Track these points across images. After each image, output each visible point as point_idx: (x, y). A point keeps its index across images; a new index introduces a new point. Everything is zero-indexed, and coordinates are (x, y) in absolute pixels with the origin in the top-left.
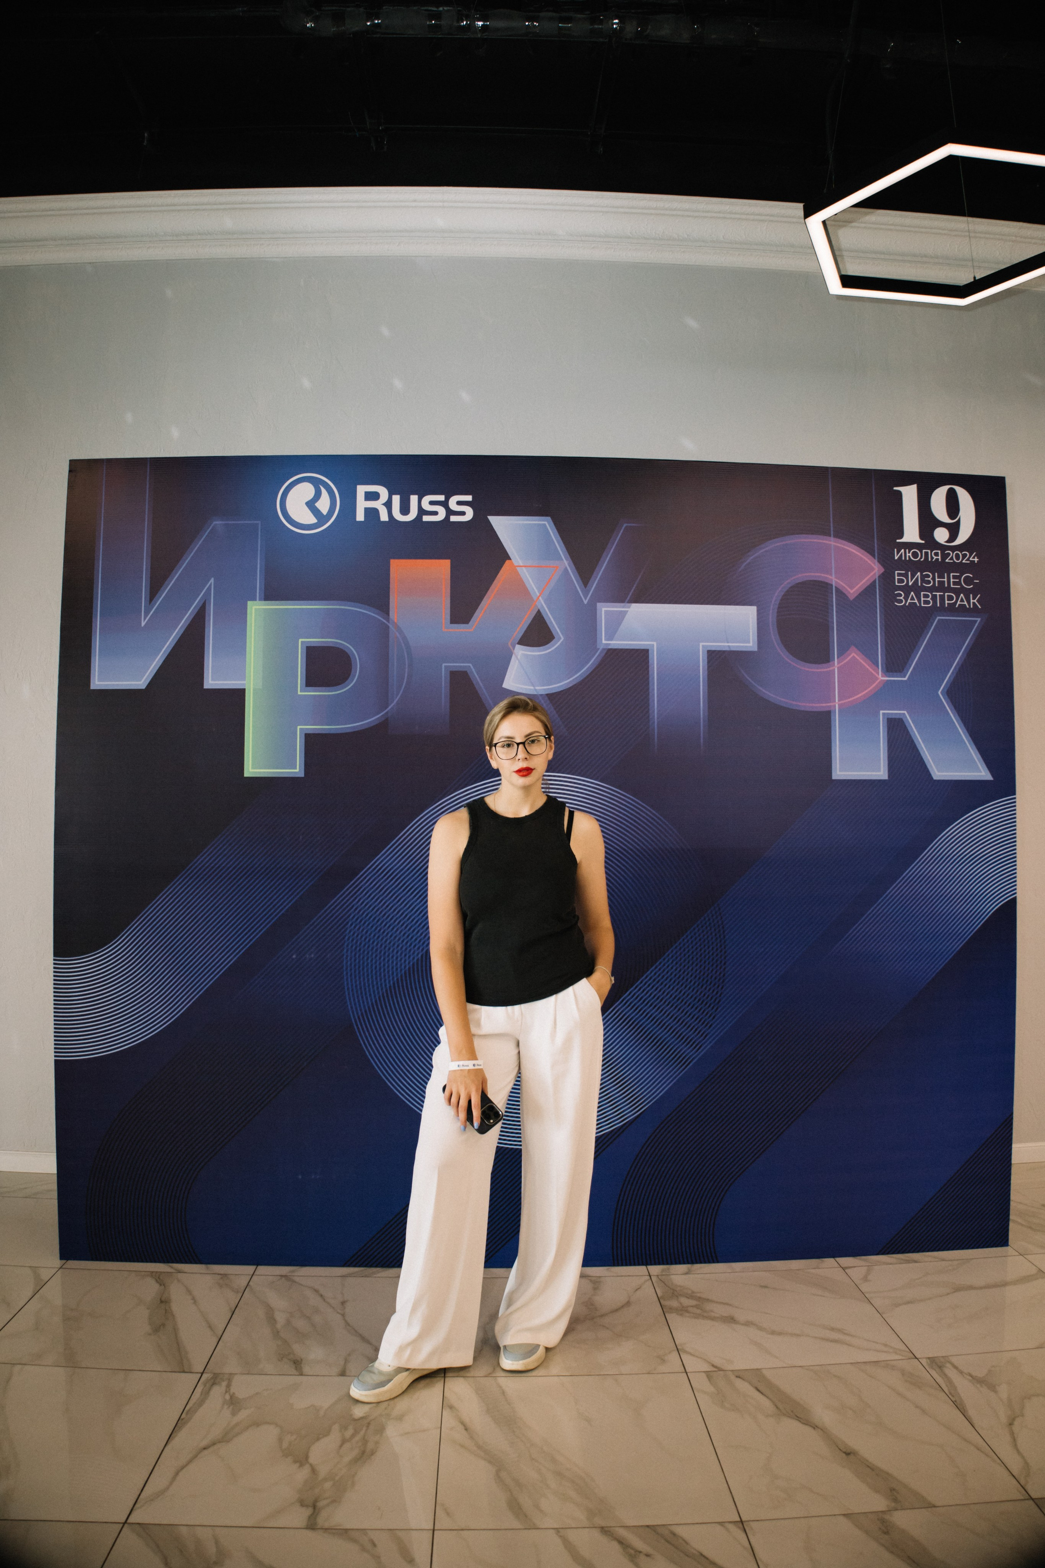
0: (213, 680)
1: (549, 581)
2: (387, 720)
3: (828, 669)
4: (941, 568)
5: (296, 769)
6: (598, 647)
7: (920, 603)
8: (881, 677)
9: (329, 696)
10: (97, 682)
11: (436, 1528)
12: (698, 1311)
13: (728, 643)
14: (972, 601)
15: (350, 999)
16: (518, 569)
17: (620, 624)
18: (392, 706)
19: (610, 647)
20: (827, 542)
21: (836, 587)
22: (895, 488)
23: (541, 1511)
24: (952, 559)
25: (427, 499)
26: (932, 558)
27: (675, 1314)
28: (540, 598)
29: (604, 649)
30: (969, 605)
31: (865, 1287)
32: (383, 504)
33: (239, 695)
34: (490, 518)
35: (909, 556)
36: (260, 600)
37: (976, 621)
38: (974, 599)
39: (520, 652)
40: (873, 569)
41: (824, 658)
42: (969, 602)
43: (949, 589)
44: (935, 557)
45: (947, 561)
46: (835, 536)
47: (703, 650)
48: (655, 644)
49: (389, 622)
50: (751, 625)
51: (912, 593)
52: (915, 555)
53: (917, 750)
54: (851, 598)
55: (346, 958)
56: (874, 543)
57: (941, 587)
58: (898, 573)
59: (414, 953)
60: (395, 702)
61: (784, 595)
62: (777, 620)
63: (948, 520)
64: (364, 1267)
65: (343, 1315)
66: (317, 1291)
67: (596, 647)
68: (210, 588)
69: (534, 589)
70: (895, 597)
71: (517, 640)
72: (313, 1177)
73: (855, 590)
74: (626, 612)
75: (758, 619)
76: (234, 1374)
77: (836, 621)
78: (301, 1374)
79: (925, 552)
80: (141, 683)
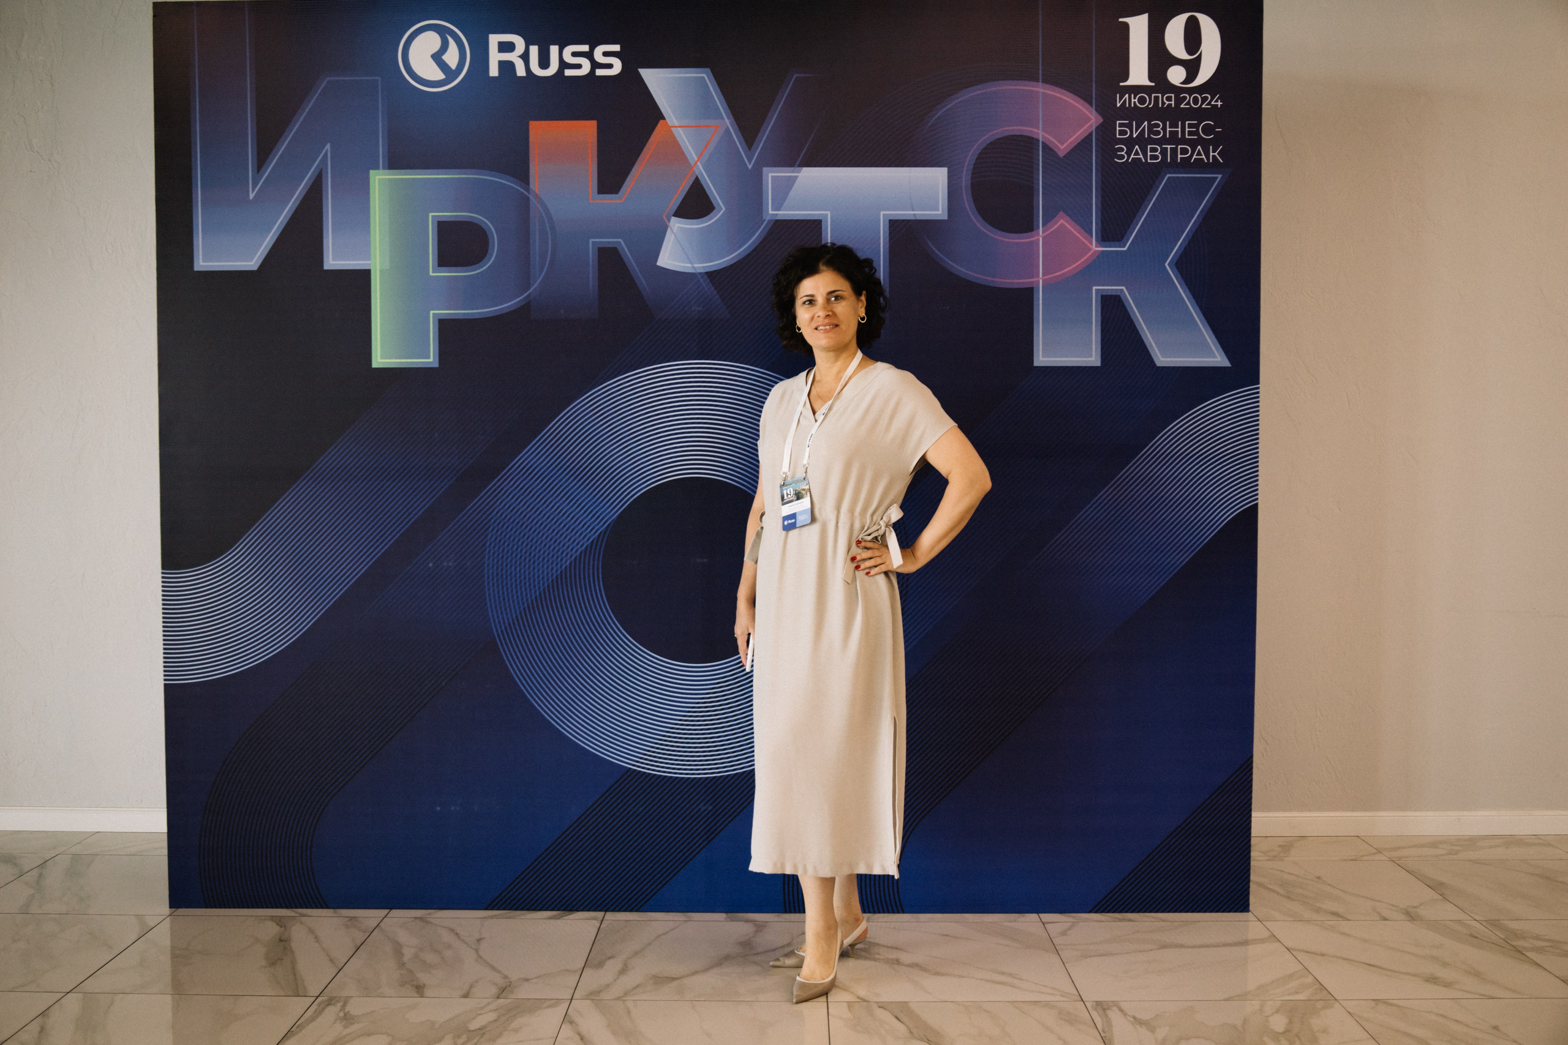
0: (333, 260)
1: (708, 143)
2: (529, 302)
3: (1032, 239)
4: (1174, 115)
5: (429, 358)
6: (764, 218)
7: (1146, 159)
8: (1095, 248)
9: (465, 276)
10: (202, 263)
13: (913, 210)
14: (1211, 154)
15: (492, 611)
16: (673, 130)
17: (787, 193)
18: (535, 286)
19: (777, 218)
20: (1035, 89)
21: (1043, 143)
22: (1121, 20)
24: (1188, 103)
25: (569, 50)
26: (1163, 103)
28: (699, 164)
29: (770, 221)
30: (1208, 158)
31: (1059, 941)
32: (520, 57)
33: (363, 278)
34: (640, 70)
35: (1135, 102)
36: (383, 169)
37: (1215, 178)
38: (1214, 151)
39: (677, 225)
40: (1090, 119)
41: (1026, 225)
42: (1208, 157)
43: (1184, 141)
44: (1167, 103)
45: (1182, 106)
46: (1043, 82)
47: (883, 220)
48: (829, 213)
49: (529, 193)
50: (940, 191)
51: (1137, 147)
52: (1142, 100)
53: (1138, 331)
54: (1061, 154)
55: (488, 566)
56: (1092, 87)
57: (1174, 139)
58: (1119, 123)
59: (562, 560)
60: (537, 282)
61: (980, 154)
62: (972, 184)
63: (1185, 56)
64: (509, 909)
65: (476, 950)
66: (452, 930)
67: (762, 217)
68: (326, 154)
69: (691, 152)
70: (1114, 153)
71: (673, 212)
72: (453, 808)
73: (1065, 145)
74: (796, 177)
75: (948, 183)
76: (352, 998)
77: (1043, 182)
78: (421, 997)
79: (1154, 97)
80: (252, 263)
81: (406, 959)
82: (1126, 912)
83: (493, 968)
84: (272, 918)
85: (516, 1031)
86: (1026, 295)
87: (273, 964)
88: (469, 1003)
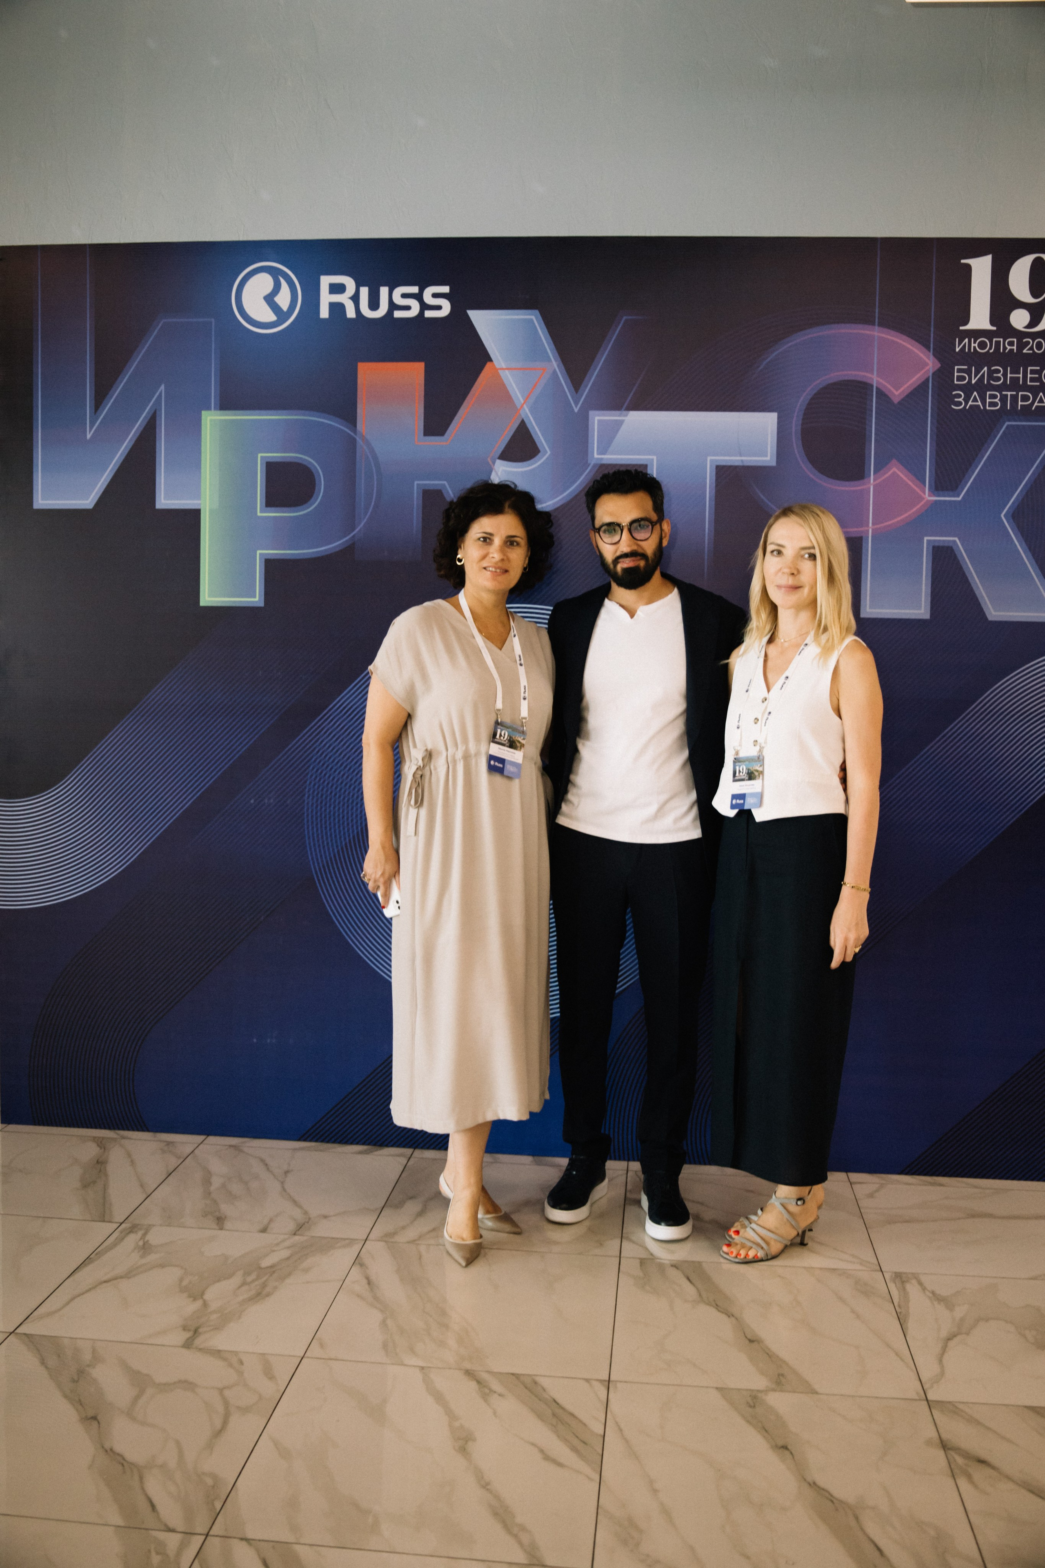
0: (164, 499)
1: (535, 386)
2: (354, 544)
3: (862, 488)
4: (1016, 361)
5: (255, 597)
6: (589, 462)
7: (984, 406)
8: (928, 497)
9: (292, 517)
10: (41, 501)
11: (305, 1356)
13: (741, 456)
15: (311, 849)
16: (499, 371)
17: (614, 437)
18: (359, 528)
19: (604, 462)
20: (871, 332)
21: (877, 388)
22: (963, 261)
24: (1031, 348)
25: (399, 291)
26: (1005, 348)
28: (525, 406)
29: (595, 465)
31: (866, 1204)
32: (350, 298)
33: (194, 515)
34: (470, 312)
35: (975, 347)
36: (216, 409)
39: (501, 468)
40: (927, 364)
41: (857, 472)
43: (1025, 387)
44: (1009, 348)
45: (1025, 351)
46: (879, 326)
47: (711, 466)
48: (655, 458)
49: (356, 434)
50: (769, 436)
51: (975, 393)
52: (982, 345)
53: (970, 584)
54: (896, 400)
56: (930, 331)
57: (1015, 385)
58: (958, 369)
60: (362, 523)
61: (811, 399)
62: (802, 430)
63: (1029, 300)
64: (322, 1141)
65: (282, 1183)
66: (262, 1161)
67: (587, 462)
68: (160, 394)
69: (517, 394)
70: (951, 400)
71: (496, 458)
72: (269, 1041)
73: (900, 391)
74: (622, 422)
75: (778, 428)
76: (154, 1226)
77: (876, 429)
78: (221, 1229)
79: (996, 341)
80: (88, 502)
81: (212, 1188)
82: (938, 1175)
83: (295, 1203)
84: (94, 1139)
85: (306, 1270)
86: (856, 545)
87: (85, 1186)
88: (267, 1238)
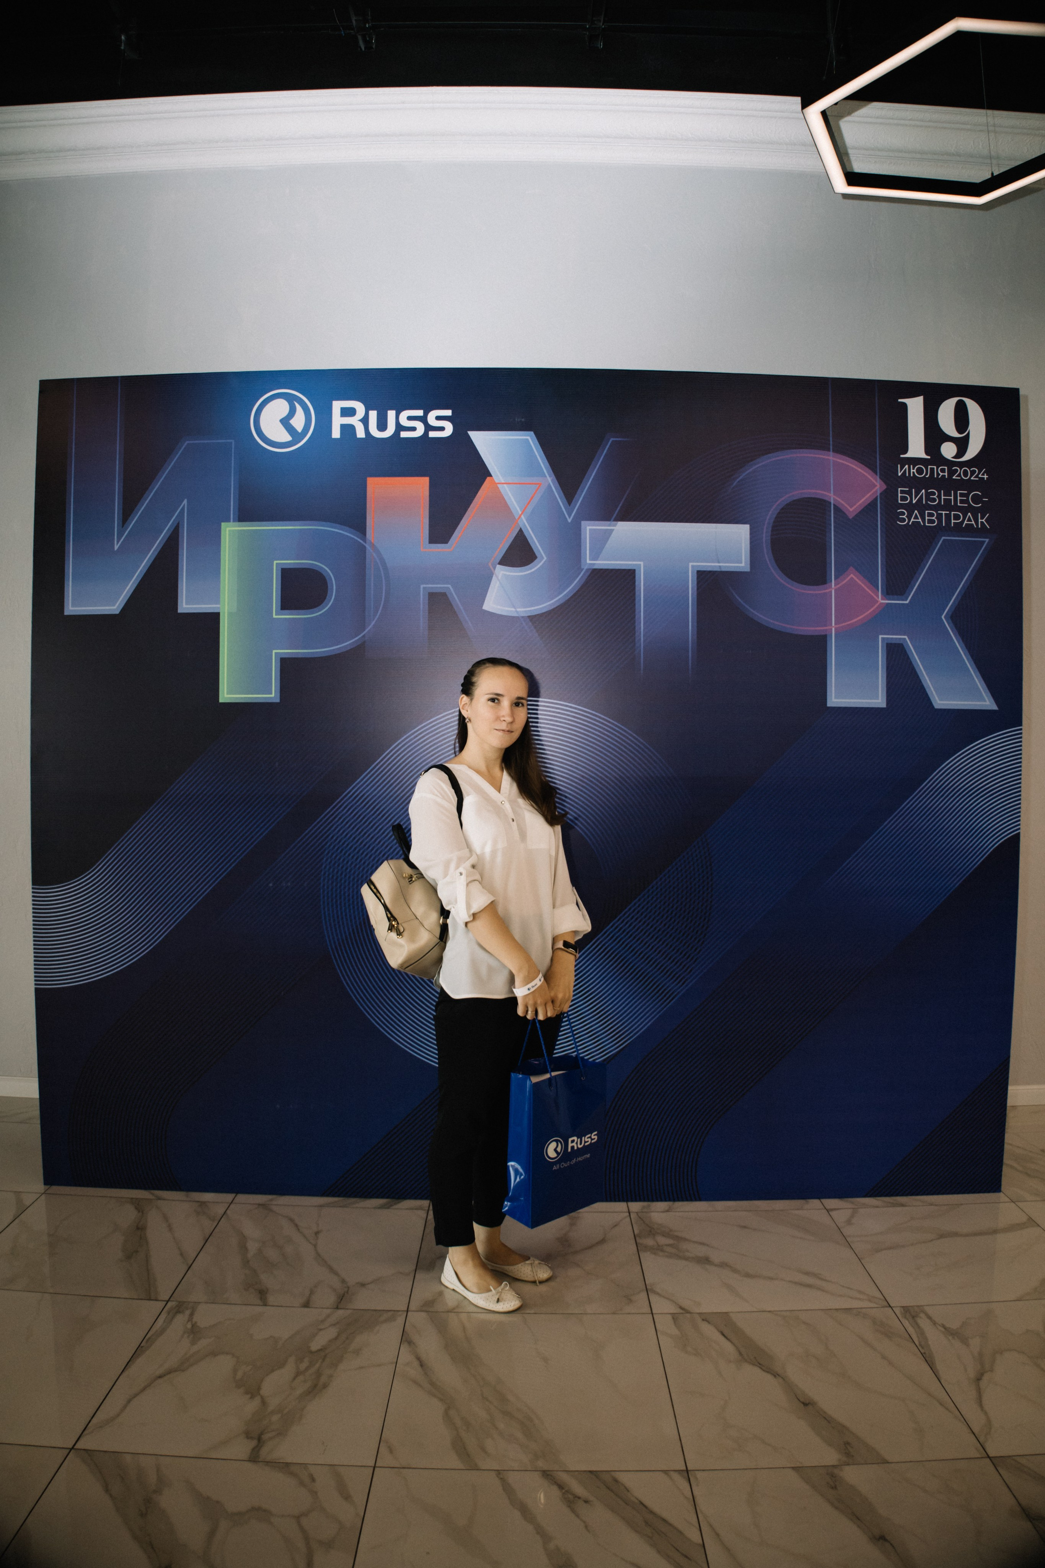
0: (186, 604)
1: (532, 498)
2: (365, 642)
3: (825, 591)
4: (947, 485)
5: (271, 694)
6: (582, 567)
7: (924, 522)
8: (881, 600)
9: (305, 619)
10: (71, 608)
11: (377, 1465)
12: (673, 1251)
13: (719, 562)
14: (980, 520)
15: (326, 928)
16: (499, 486)
17: (604, 545)
18: (369, 628)
19: (594, 568)
20: (826, 457)
21: (834, 505)
22: (900, 400)
23: (486, 1452)
24: (959, 475)
25: (405, 414)
26: (938, 474)
27: (648, 1253)
28: (522, 516)
29: (587, 570)
30: (977, 524)
31: (847, 1231)
32: (360, 420)
33: (214, 618)
34: (470, 433)
35: (913, 472)
36: (234, 521)
37: (984, 542)
38: (982, 518)
39: (502, 573)
40: (876, 486)
41: (822, 579)
42: (977, 523)
43: (956, 508)
44: (941, 474)
45: (954, 477)
46: (834, 451)
47: (692, 571)
48: (642, 563)
49: (366, 542)
50: (743, 545)
51: (916, 511)
52: (920, 471)
53: (918, 677)
54: (851, 518)
56: (876, 457)
57: (947, 506)
58: (901, 490)
60: (371, 626)
61: (778, 514)
62: (771, 539)
63: (955, 434)
64: (346, 1196)
65: (315, 1246)
66: (292, 1220)
67: (580, 566)
68: (183, 509)
69: (516, 507)
70: (897, 516)
71: (498, 561)
72: (291, 1107)
73: (853, 508)
74: (612, 530)
75: (751, 539)
76: (199, 1303)
77: (835, 540)
78: (265, 1305)
79: (930, 468)
80: (115, 607)
81: (250, 1255)
82: (897, 1196)
83: (331, 1269)
84: (130, 1200)
85: (357, 1353)
86: (821, 642)
87: (128, 1257)
88: (311, 1314)
